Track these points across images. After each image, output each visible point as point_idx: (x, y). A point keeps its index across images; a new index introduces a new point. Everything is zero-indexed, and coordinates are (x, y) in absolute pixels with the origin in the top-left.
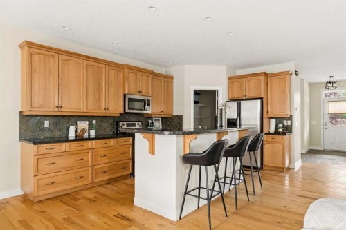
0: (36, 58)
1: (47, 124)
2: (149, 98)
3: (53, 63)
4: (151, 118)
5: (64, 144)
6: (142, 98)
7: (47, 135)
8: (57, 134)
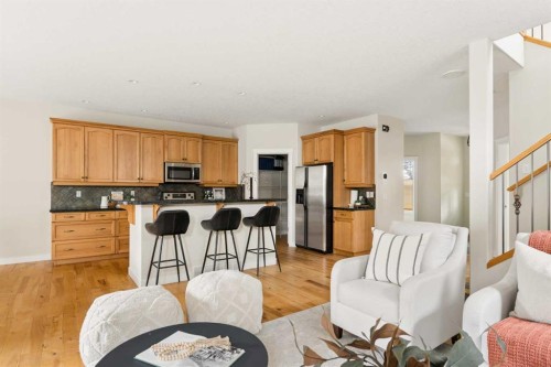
0: (61, 132)
1: (79, 194)
2: (199, 166)
3: (79, 136)
4: (211, 188)
5: (83, 214)
6: (188, 166)
7: (80, 204)
8: (89, 204)
